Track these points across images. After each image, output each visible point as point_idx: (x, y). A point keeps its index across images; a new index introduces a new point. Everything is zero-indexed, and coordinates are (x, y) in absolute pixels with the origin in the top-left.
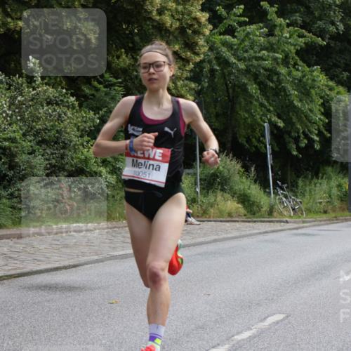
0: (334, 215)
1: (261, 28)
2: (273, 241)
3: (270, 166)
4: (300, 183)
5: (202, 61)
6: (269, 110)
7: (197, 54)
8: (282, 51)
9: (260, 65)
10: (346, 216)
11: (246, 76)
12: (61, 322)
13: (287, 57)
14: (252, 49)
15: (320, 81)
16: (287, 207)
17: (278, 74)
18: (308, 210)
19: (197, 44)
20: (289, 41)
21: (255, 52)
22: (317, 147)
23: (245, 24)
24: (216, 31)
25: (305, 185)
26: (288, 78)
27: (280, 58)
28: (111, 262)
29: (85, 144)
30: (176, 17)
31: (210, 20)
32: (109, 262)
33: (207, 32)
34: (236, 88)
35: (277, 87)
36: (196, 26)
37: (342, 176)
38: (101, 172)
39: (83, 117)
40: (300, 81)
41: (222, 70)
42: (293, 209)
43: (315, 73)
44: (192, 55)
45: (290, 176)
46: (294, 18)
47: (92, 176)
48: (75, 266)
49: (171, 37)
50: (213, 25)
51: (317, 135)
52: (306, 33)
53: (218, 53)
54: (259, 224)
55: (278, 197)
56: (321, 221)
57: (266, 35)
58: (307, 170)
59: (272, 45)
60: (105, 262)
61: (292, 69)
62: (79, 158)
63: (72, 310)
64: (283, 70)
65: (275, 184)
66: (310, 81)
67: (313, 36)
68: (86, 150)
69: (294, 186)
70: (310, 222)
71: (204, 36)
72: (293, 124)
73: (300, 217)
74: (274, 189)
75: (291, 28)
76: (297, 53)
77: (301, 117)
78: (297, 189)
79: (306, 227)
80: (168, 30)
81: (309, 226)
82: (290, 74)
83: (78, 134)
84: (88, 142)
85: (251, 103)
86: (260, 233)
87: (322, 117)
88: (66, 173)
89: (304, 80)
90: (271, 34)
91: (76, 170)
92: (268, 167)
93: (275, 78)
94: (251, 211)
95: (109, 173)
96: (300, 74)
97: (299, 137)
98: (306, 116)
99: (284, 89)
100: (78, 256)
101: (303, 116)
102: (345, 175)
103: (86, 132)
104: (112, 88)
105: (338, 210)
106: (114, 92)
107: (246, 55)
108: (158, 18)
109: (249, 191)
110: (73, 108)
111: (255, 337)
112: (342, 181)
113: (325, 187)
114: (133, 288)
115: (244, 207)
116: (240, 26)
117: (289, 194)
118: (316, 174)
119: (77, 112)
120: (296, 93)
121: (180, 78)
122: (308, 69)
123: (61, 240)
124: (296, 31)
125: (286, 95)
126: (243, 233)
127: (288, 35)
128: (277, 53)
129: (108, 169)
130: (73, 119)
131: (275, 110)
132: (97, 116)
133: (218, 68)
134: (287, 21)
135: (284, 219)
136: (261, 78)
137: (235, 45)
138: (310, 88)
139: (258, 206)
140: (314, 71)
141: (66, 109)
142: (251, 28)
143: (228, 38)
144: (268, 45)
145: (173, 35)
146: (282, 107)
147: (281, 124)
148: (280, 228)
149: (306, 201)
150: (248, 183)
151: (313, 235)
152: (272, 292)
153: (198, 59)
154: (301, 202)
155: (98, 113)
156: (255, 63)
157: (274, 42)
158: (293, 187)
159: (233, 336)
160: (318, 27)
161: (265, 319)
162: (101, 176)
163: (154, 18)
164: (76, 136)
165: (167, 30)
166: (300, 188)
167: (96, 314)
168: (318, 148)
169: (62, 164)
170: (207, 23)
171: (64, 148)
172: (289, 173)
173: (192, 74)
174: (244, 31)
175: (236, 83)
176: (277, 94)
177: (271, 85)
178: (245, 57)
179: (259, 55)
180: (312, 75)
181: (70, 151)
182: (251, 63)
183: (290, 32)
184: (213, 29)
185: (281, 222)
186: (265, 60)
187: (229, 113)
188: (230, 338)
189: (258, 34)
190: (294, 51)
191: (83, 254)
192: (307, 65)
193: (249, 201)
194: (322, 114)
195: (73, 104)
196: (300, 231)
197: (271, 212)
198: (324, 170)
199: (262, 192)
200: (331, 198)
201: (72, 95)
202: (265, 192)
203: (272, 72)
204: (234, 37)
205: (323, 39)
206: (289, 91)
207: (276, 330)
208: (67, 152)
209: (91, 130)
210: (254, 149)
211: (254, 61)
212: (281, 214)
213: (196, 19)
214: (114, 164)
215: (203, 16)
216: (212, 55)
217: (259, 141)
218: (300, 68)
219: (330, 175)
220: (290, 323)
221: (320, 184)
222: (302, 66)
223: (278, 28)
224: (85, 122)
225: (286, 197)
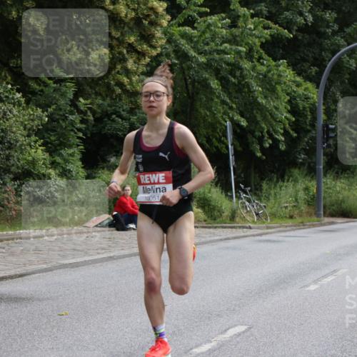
0: (300, 221)
1: (224, 19)
2: (234, 248)
3: (232, 168)
4: (265, 186)
5: (159, 55)
6: (231, 108)
7: (154, 47)
8: (246, 44)
9: (221, 59)
10: (313, 221)
11: (207, 71)
12: (7, 335)
13: (251, 50)
14: (213, 41)
15: (287, 76)
16: (251, 211)
17: (241, 69)
18: (273, 215)
19: (153, 36)
20: (254, 32)
21: (217, 45)
22: (283, 147)
23: (206, 14)
24: (174, 22)
25: (270, 188)
26: (252, 73)
27: (243, 51)
28: (61, 270)
29: (32, 144)
30: (132, 7)
31: (168, 10)
32: (58, 271)
33: (165, 23)
34: (196, 84)
35: (239, 83)
36: (153, 17)
37: (309, 178)
38: (50, 174)
39: (30, 115)
40: (265, 76)
41: (181, 64)
42: (257, 214)
43: (281, 68)
44: (149, 49)
45: (254, 178)
46: (259, 8)
47: (40, 179)
48: (21, 276)
49: (126, 29)
50: (171, 16)
51: (283, 135)
52: (271, 24)
53: (176, 46)
54: (221, 230)
55: (240, 201)
56: (286, 226)
57: (229, 26)
58: (273, 172)
59: (234, 37)
60: (55, 271)
61: (256, 63)
62: (26, 159)
63: (18, 323)
64: (246, 65)
65: (237, 187)
66: (275, 77)
67: (280, 28)
68: (33, 150)
69: (257, 189)
70: (274, 228)
71: (162, 27)
72: (257, 123)
73: (264, 222)
74: (236, 193)
75: (256, 19)
76: (262, 46)
77: (266, 115)
78: (261, 192)
79: (271, 233)
80: (123, 21)
81: (274, 232)
82: (254, 68)
83: (25, 133)
84: (36, 142)
85: (212, 100)
86: (221, 240)
87: (288, 115)
88: (11, 176)
89: (270, 75)
90: (233, 25)
91: (23, 172)
92: (230, 169)
93: (238, 73)
94: (212, 216)
95: (59, 175)
96: (264, 69)
97: (263, 136)
98: (270, 114)
99: (248, 85)
100: (25, 264)
101: (268, 114)
102: (312, 177)
103: (34, 130)
104: (63, 84)
105: (305, 214)
106: (64, 89)
107: (206, 48)
108: (111, 7)
109: (210, 195)
110: (20, 105)
111: (215, 351)
112: (310, 184)
113: (291, 190)
114: (84, 298)
115: (204, 211)
116: (201, 17)
117: (252, 198)
118: (282, 177)
119: (24, 109)
120: (260, 89)
121: (136, 73)
122: (274, 63)
123: (7, 248)
124: (260, 22)
125: (250, 91)
126: (203, 240)
127: (252, 27)
128: (241, 46)
129: (57, 171)
130: (19, 117)
131: (238, 108)
132: (46, 113)
133: (176, 62)
134: (251, 11)
135: (247, 225)
136: (223, 73)
137: (195, 37)
138: (276, 84)
139: (219, 211)
140: (280, 66)
141: (12, 106)
142: (213, 19)
143: (187, 29)
144: (230, 37)
145: (128, 26)
146: (245, 104)
147: (244, 123)
148: (242, 234)
149: (271, 206)
150: (209, 186)
151: (278, 241)
152: (234, 302)
153: (154, 53)
154: (265, 206)
155: (47, 111)
156: (217, 56)
157: (237, 34)
158: (257, 191)
159: (191, 349)
160: (285, 18)
161: (226, 331)
162: (50, 178)
163: (107, 7)
164: (23, 135)
165: (121, 21)
166: (264, 191)
167: (44, 327)
168: (283, 149)
169: (8, 166)
170: (165, 13)
171: (9, 148)
172: (253, 175)
173: (149, 69)
174: (205, 21)
175: (196, 78)
176: (239, 91)
177: (233, 80)
178: (206, 50)
179: (222, 48)
180: (278, 70)
181: (16, 151)
182: (212, 57)
183: (254, 23)
184: (172, 20)
185: (244, 227)
186: (228, 54)
187: (188, 110)
188: (189, 351)
189: (220, 25)
190: (258, 44)
191: (31, 263)
192: (273, 59)
193: (209, 205)
194: (289, 112)
195: (19, 101)
196: (264, 238)
197: (233, 217)
198: (290, 172)
199: (224, 196)
200: (298, 202)
201: (18, 91)
202: (226, 195)
203: (235, 67)
204: (194, 28)
205: (290, 31)
206: (253, 87)
207: (238, 342)
208: (13, 153)
209: (39, 129)
210: (215, 150)
211: (215, 53)
212: (244, 219)
213: (152, 9)
214: (64, 166)
215: (161, 6)
216: (170, 48)
217: (220, 141)
218: (265, 62)
219: (297, 178)
220: (252, 335)
221: (286, 186)
222: (268, 61)
223: (241, 19)
224: (33, 120)
225: (249, 201)
